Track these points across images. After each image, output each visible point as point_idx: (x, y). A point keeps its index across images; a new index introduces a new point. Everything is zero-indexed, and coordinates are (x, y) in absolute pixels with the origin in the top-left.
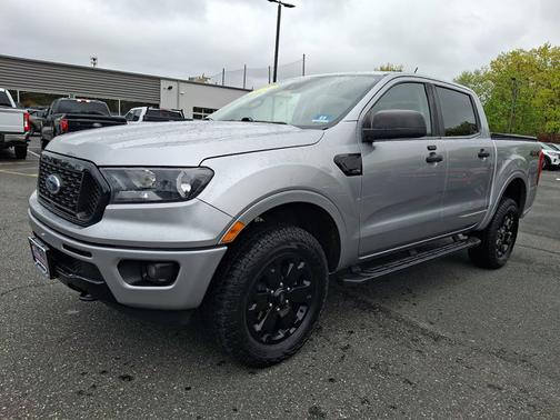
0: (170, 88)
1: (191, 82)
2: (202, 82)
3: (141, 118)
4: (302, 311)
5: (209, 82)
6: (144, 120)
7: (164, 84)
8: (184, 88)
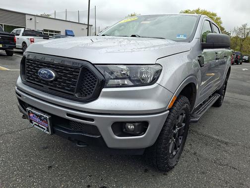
0: (31, 19)
1: (41, 16)
2: (47, 17)
3: (21, 34)
4: (180, 139)
5: (50, 17)
6: (23, 35)
7: (28, 17)
8: (38, 20)
